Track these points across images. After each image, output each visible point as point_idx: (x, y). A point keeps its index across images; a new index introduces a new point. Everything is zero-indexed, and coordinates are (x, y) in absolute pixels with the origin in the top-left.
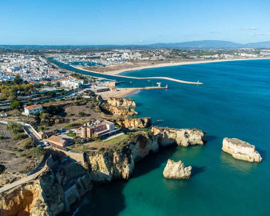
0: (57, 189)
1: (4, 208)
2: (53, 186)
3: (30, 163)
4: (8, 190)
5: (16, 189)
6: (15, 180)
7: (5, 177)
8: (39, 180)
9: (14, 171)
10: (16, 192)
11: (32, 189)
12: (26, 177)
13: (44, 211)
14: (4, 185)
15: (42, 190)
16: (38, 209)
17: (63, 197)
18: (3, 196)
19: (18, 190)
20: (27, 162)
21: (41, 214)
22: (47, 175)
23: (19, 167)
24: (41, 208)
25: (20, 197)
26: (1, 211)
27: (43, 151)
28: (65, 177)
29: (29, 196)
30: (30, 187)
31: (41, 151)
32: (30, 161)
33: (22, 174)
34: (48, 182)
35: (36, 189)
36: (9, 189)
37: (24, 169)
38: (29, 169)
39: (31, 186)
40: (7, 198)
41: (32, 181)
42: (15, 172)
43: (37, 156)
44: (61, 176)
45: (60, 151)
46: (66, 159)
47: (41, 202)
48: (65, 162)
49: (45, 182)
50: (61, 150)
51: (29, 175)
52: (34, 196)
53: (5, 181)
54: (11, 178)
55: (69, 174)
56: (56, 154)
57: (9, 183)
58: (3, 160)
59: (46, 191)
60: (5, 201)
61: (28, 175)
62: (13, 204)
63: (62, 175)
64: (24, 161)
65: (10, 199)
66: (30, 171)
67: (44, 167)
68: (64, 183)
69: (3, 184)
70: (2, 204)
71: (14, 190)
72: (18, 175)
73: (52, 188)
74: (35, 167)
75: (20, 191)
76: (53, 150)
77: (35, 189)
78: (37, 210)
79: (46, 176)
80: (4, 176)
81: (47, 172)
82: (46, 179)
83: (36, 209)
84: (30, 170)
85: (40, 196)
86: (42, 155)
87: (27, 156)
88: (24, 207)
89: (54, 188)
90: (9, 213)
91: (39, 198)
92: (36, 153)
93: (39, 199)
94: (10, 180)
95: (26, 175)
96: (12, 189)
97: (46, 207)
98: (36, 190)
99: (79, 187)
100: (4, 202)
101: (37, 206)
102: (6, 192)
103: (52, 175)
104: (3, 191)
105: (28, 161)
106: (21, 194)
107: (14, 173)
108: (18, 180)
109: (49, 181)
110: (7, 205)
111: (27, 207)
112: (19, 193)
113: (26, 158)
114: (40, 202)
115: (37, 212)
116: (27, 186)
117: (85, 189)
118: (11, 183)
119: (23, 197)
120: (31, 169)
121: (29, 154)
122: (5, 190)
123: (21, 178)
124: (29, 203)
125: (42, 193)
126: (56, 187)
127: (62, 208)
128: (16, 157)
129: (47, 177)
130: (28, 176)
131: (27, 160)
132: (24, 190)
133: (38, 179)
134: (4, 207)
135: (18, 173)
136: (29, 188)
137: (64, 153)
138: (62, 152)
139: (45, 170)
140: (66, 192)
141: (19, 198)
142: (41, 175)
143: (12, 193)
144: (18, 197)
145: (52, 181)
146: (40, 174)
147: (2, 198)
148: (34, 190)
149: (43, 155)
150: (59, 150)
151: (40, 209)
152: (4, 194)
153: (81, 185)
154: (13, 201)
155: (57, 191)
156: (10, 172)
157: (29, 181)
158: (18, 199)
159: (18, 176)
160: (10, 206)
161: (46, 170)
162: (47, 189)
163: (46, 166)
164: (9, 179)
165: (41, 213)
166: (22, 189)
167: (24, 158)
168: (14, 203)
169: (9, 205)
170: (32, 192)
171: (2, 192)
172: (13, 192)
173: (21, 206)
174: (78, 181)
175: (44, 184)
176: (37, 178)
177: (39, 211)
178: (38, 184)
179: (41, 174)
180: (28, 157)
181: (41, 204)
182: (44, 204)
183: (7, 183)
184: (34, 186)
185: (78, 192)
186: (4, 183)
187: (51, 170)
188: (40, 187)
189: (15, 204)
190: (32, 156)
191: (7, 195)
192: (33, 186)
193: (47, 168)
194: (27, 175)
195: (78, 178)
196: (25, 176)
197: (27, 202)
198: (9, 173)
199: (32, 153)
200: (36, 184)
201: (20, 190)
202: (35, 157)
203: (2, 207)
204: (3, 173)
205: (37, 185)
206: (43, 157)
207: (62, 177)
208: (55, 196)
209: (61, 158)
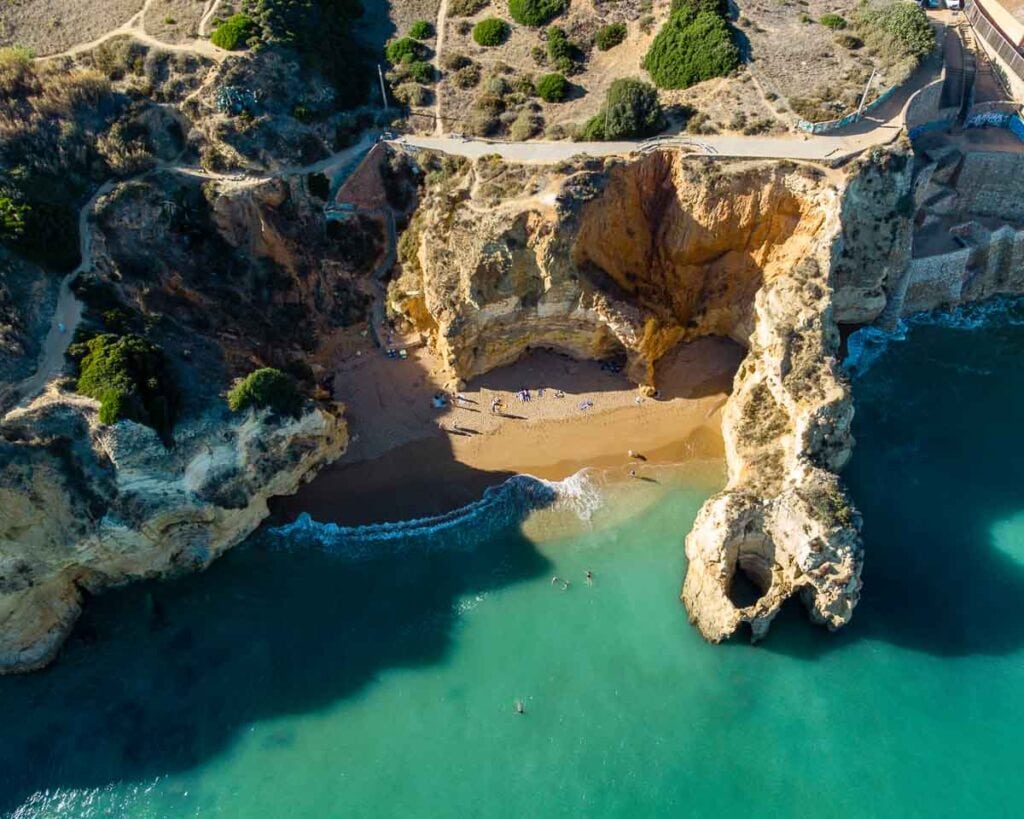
0: (894, 239)
1: (695, 216)
2: (882, 224)
3: (845, 75)
4: (728, 159)
5: (755, 170)
6: (763, 128)
7: (738, 99)
8: (847, 175)
9: (776, 87)
10: (749, 181)
11: (805, 198)
12: (807, 135)
13: (814, 312)
14: (722, 130)
15: (838, 227)
16: (797, 292)
17: (898, 276)
18: (707, 171)
19: (760, 177)
20: (837, 64)
21: (797, 313)
22: (883, 168)
23: (796, 76)
24: (807, 295)
25: (756, 205)
26: (685, 218)
27: (920, 39)
28: (948, 194)
29: (786, 213)
30: (805, 186)
31: (910, 34)
32: (849, 64)
33: (797, 116)
34: (874, 197)
35: (819, 204)
36: (733, 158)
37: (813, 97)
38: (831, 107)
39: (810, 184)
40: (716, 186)
41: (820, 167)
42: (776, 93)
43: (884, 50)
44: (934, 185)
45: (992, 63)
46: (995, 117)
47: (817, 275)
48: (985, 125)
49: (864, 193)
50: (1000, 62)
51: (821, 134)
52: (802, 223)
53: (732, 116)
54: (754, 115)
55: (969, 190)
56: (969, 69)
57: (741, 132)
58: (755, 10)
59: (850, 228)
60: (707, 193)
61: (818, 130)
62: (725, 217)
63: (940, 184)
64: (826, 56)
65: (723, 194)
66: (831, 117)
67: (891, 123)
68: (929, 220)
69: (721, 126)
70: (695, 200)
71: (748, 172)
72: (782, 110)
73: (876, 228)
74: (857, 105)
75: (766, 183)
76: (966, 43)
77: (815, 202)
78: (790, 289)
79: (880, 169)
80: (734, 92)
81: (893, 156)
82: (873, 184)
83: (787, 286)
84: (833, 111)
85: (824, 248)
86: (907, 54)
87: (846, 32)
88: (754, 244)
89: (885, 230)
90: (702, 239)
91: (816, 250)
92: (889, 37)
93: (813, 255)
94: (751, 121)
95: (808, 127)
96: (744, 162)
97: (826, 304)
98: (819, 209)
99: (976, 265)
100: (702, 195)
101: (797, 279)
102: (720, 163)
103: (903, 174)
104: (714, 154)
105: (842, 60)
106: (763, 197)
107: (772, 97)
108: (773, 135)
109: (878, 196)
110: (706, 209)
111: (763, 247)
112: (760, 190)
113: (837, 42)
114: (814, 270)
115: (789, 296)
116: (795, 175)
117: (1000, 281)
118: (747, 134)
119: (765, 210)
120: (838, 107)
121: (859, 27)
122: (720, 154)
123: (787, 129)
124: (774, 237)
125: (834, 240)
126: (893, 232)
127: (874, 312)
128: (805, 20)
129: (881, 176)
130: (814, 133)
131: (840, 52)
132: (778, 185)
133: (845, 172)
134: (698, 212)
135: (785, 102)
136: (800, 187)
137: (1006, 83)
138: (998, 68)
139: (888, 139)
140: (919, 262)
141: (753, 206)
142: (864, 157)
143: (738, 176)
144: (750, 200)
145: (893, 199)
146: (861, 152)
147: (702, 179)
148: (812, 203)
149: (912, 60)
150: (992, 54)
151: (801, 297)
152: (714, 167)
153: (993, 259)
154: (731, 206)
155: (891, 247)
156: (759, 82)
157: (811, 160)
158: (748, 208)
159: (780, 117)
160: (716, 218)
161: (889, 144)
162: (858, 223)
163: (899, 121)
164: (747, 114)
165: (801, 310)
166: (773, 177)
167: (831, 37)
168: (731, 215)
169: (713, 214)
170: (802, 207)
171: (709, 156)
172: (742, 173)
173: (746, 236)
174: (990, 238)
175: (855, 199)
176: (842, 163)
177: (798, 299)
178: (835, 189)
179: (867, 152)
180: (848, 38)
181: (813, 281)
182: (824, 287)
183: (734, 127)
184: (817, 191)
185: (961, 283)
186: (727, 122)
187: (911, 152)
188: (839, 210)
189: (733, 218)
190: (867, 41)
191: (721, 176)
192: (813, 189)
193: (901, 138)
194: (811, 130)
195: (1001, 226)
196: (803, 132)
197: (770, 236)
198: (755, 89)
199: (870, 26)
200: (830, 186)
201: (766, 180)
202: (873, 53)
203: (692, 207)
204: (737, 76)
205: (832, 192)
206: (907, 67)
207: (938, 190)
208: (874, 261)
209: (976, 102)
